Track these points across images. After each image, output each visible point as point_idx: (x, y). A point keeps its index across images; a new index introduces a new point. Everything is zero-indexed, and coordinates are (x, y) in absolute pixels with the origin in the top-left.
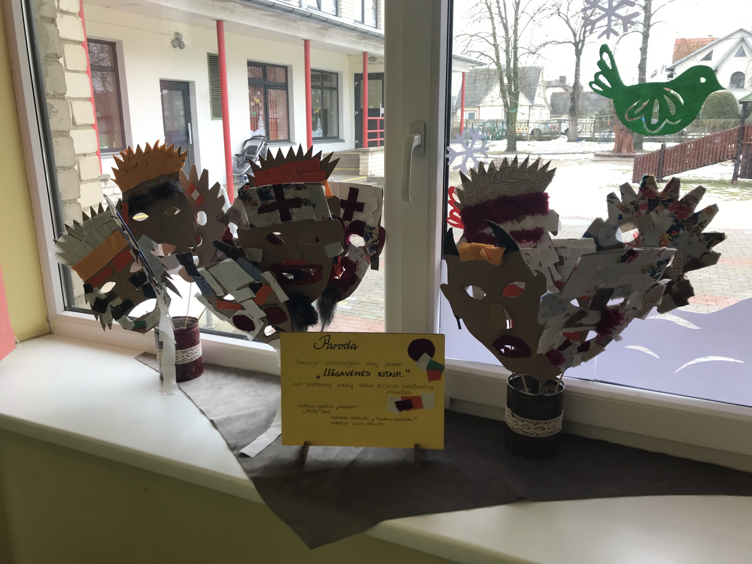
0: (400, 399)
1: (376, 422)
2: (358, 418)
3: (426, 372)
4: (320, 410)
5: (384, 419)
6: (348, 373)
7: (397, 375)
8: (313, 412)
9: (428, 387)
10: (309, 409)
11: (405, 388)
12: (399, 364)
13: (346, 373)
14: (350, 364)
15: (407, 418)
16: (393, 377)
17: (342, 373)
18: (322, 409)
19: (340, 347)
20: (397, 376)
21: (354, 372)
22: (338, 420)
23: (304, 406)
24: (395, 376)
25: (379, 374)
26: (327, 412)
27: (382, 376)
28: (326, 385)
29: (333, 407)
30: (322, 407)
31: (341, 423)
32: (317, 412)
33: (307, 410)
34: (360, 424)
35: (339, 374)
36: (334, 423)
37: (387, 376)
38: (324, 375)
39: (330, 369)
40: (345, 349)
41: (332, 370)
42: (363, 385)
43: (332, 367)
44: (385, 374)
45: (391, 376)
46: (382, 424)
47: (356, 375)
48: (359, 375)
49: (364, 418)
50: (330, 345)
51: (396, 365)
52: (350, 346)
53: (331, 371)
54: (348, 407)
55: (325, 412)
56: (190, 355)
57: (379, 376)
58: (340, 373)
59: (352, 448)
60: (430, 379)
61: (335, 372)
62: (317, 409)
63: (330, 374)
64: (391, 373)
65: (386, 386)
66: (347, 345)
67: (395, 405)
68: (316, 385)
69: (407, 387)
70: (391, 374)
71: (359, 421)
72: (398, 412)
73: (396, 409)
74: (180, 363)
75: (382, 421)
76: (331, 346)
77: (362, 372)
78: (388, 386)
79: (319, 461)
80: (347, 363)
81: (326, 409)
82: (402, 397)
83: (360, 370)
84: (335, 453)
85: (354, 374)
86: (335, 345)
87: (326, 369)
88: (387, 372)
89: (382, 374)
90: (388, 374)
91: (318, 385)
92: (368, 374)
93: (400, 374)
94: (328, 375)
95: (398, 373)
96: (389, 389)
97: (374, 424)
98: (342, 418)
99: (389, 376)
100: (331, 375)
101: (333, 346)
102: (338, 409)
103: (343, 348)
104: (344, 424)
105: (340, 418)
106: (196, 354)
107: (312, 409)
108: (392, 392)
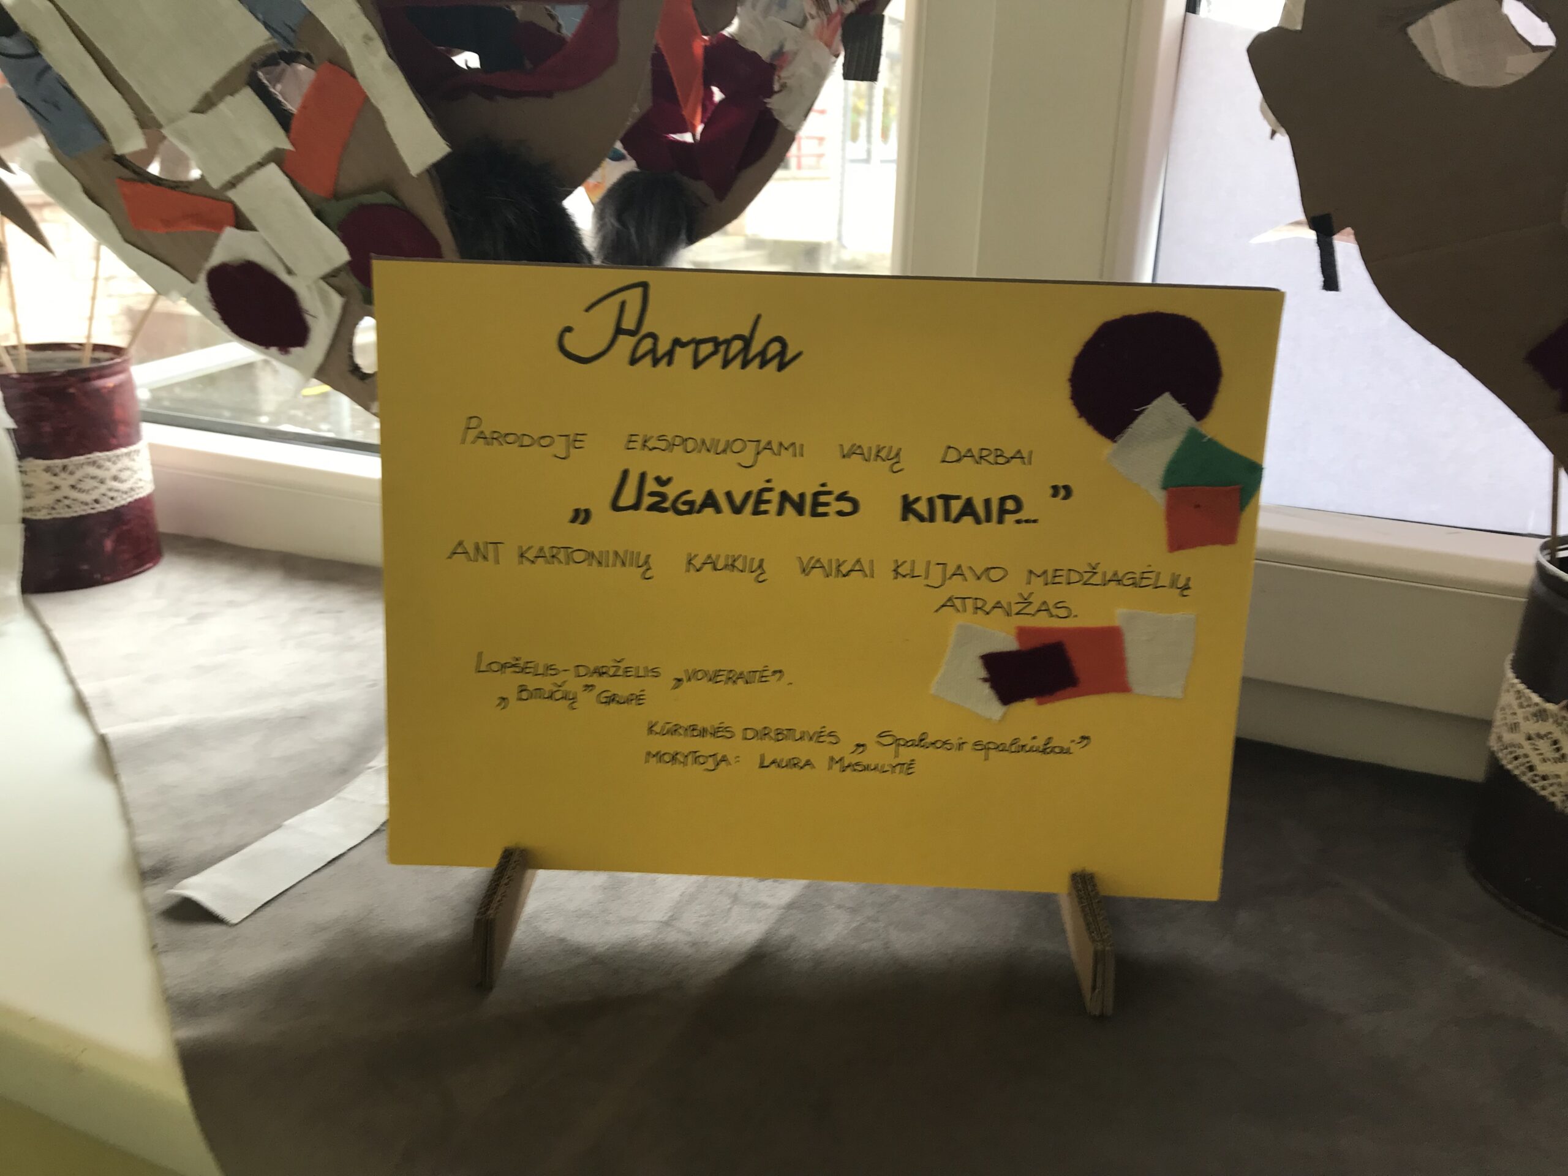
0: (1005, 641)
1: (875, 755)
2: (781, 735)
3: (1159, 497)
4: (589, 687)
5: (921, 742)
6: (738, 500)
7: (1003, 512)
8: (550, 697)
9: (1165, 580)
10: (532, 682)
11: (1038, 582)
12: (1018, 455)
13: (729, 495)
14: (751, 448)
15: (1040, 743)
16: (978, 521)
17: (710, 501)
18: (602, 683)
19: (702, 354)
20: (1001, 521)
21: (774, 497)
22: (683, 744)
23: (504, 666)
24: (988, 519)
25: (908, 507)
26: (628, 701)
27: (921, 519)
28: (622, 559)
29: (655, 673)
30: (600, 672)
31: (696, 757)
32: (571, 699)
33: (523, 689)
34: (793, 763)
35: (691, 503)
36: (659, 756)
37: (947, 518)
38: (615, 507)
39: (643, 477)
40: (726, 363)
41: (658, 480)
42: (818, 564)
43: (655, 464)
44: (939, 504)
45: (968, 520)
46: (908, 767)
47: (780, 512)
48: (799, 509)
49: (818, 737)
50: (647, 344)
51: (1000, 457)
52: (755, 348)
53: (651, 486)
54: (734, 678)
55: (612, 699)
56: (89, 484)
57: (904, 518)
58: (698, 497)
59: (748, 886)
60: (1178, 541)
61: (671, 491)
62: (574, 685)
63: (648, 501)
64: (969, 503)
65: (936, 573)
66: (737, 345)
67: (983, 674)
68: (570, 559)
69: (1052, 577)
70: (968, 509)
71: (786, 750)
72: (994, 709)
73: (986, 690)
74: (42, 515)
75: (906, 754)
76: (653, 351)
77: (817, 495)
78: (951, 570)
79: (576, 951)
80: (737, 446)
81: (622, 687)
82: (1022, 633)
83: (801, 485)
84: (659, 913)
85: (773, 507)
86: (677, 342)
87: (625, 474)
88: (947, 499)
89: (922, 507)
90: (956, 507)
91: (579, 556)
92: (847, 507)
93: (1019, 507)
94: (636, 506)
95: (1010, 505)
96: (956, 588)
97: (866, 768)
98: (703, 732)
99: (957, 520)
100: (652, 508)
101: (663, 347)
102: (685, 684)
103: (718, 359)
104: (710, 764)
105: (694, 731)
106: (116, 484)
107: (546, 683)
108: (969, 603)
